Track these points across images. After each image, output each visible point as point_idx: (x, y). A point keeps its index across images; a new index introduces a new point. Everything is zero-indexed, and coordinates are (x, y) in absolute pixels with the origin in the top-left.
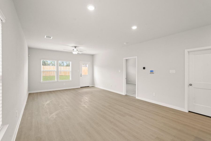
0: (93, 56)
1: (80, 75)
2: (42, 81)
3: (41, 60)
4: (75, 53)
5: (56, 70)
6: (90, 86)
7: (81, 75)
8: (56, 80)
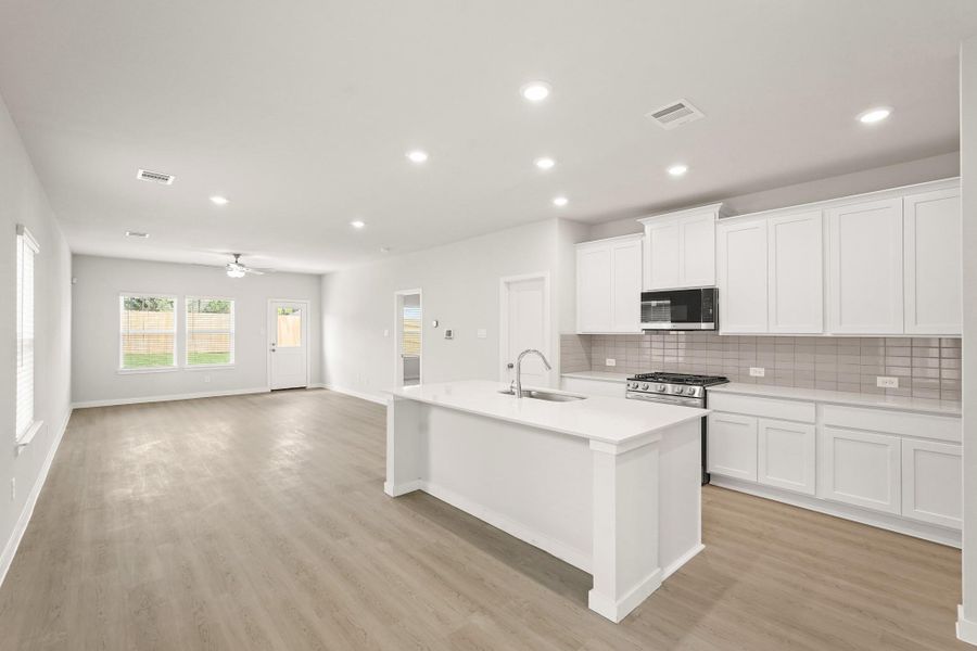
0: (319, 278)
1: (270, 347)
2: (122, 366)
3: (119, 295)
4: (236, 273)
5: (175, 330)
6: (309, 387)
7: (273, 347)
8: (175, 364)
